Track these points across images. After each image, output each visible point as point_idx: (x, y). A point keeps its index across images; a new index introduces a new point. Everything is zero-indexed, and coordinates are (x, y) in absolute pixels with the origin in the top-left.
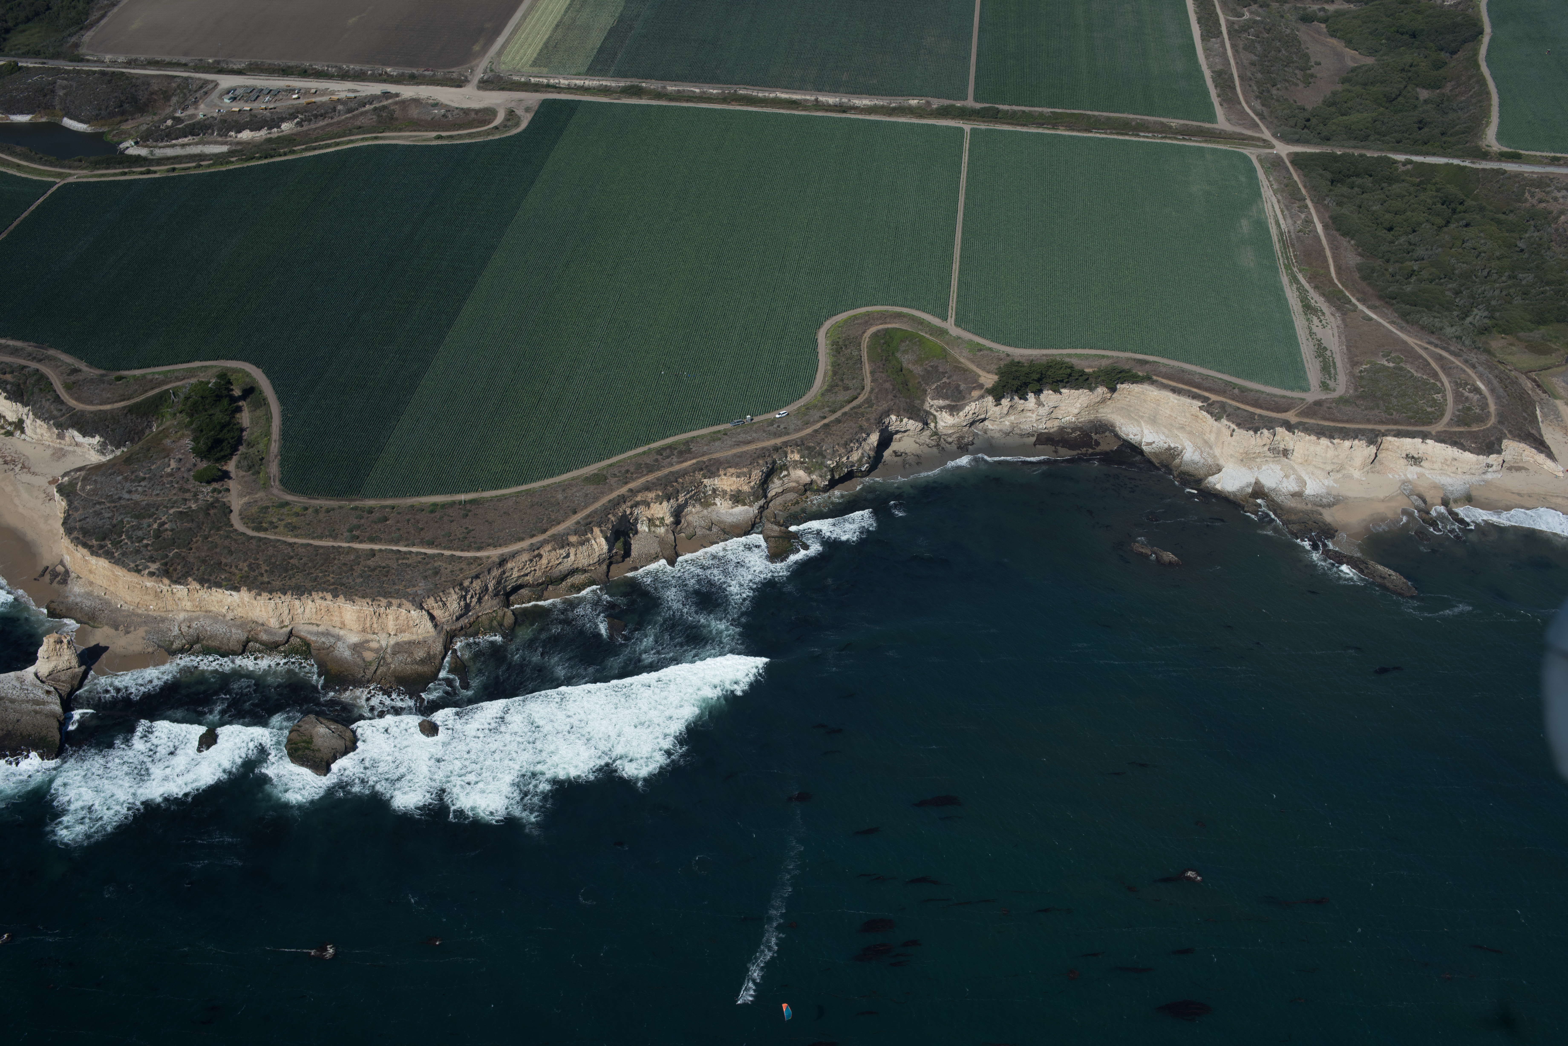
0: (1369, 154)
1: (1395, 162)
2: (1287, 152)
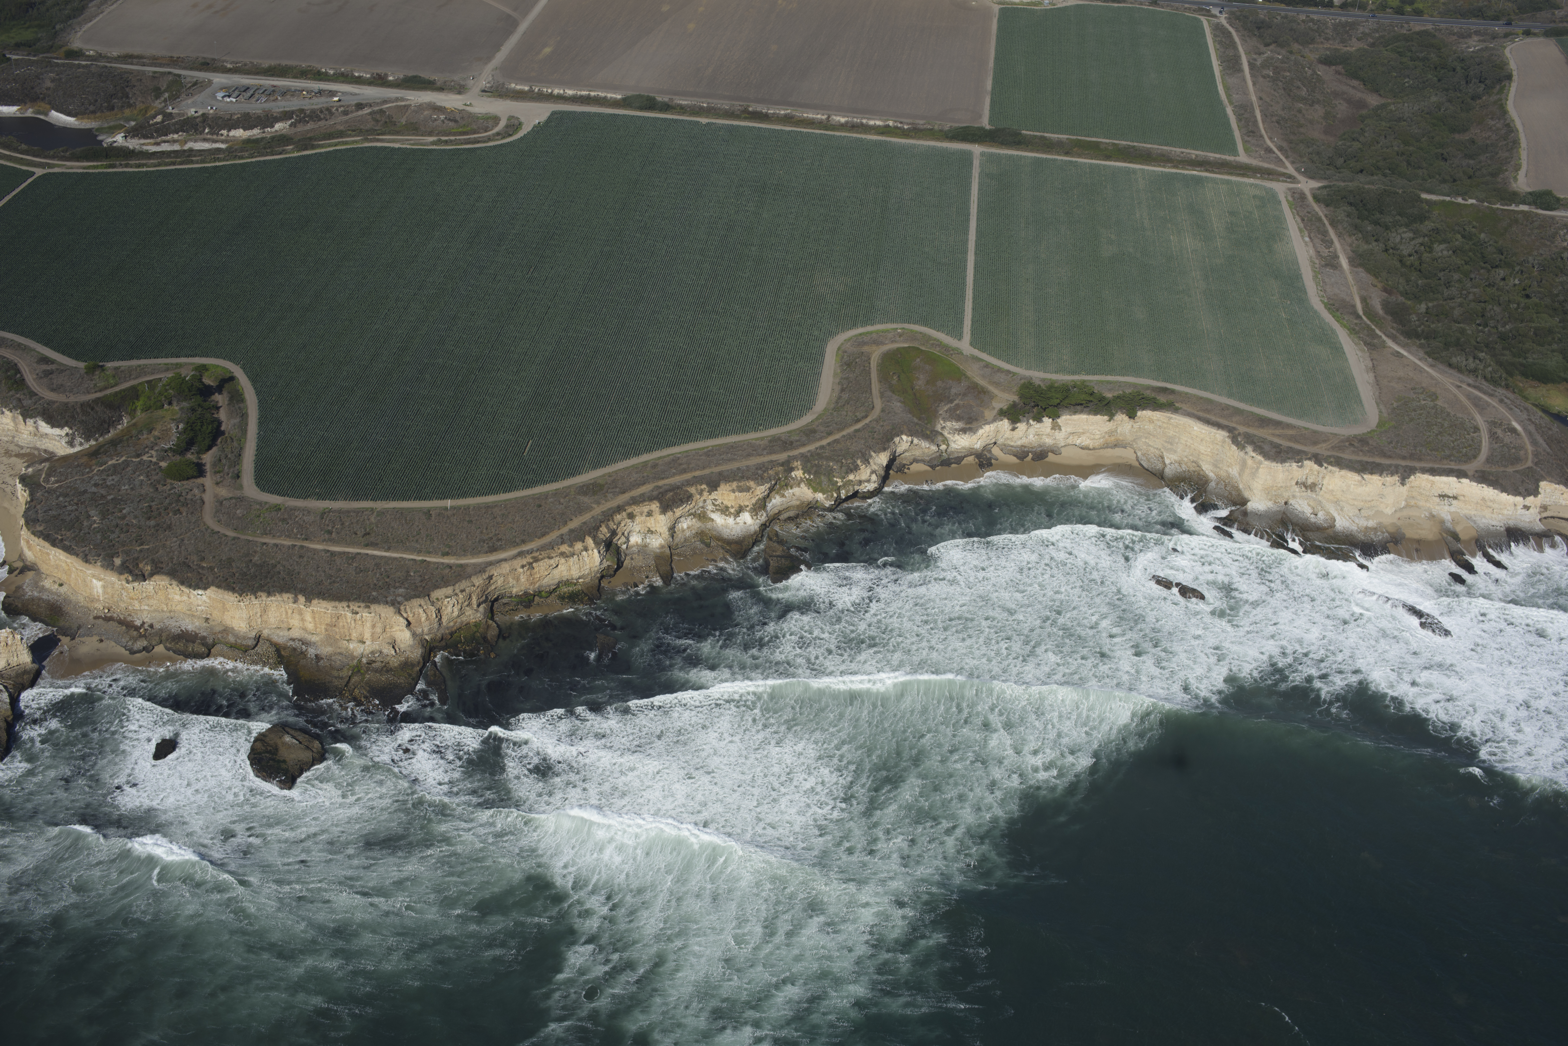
1: (1429, 202)
2: (1310, 187)
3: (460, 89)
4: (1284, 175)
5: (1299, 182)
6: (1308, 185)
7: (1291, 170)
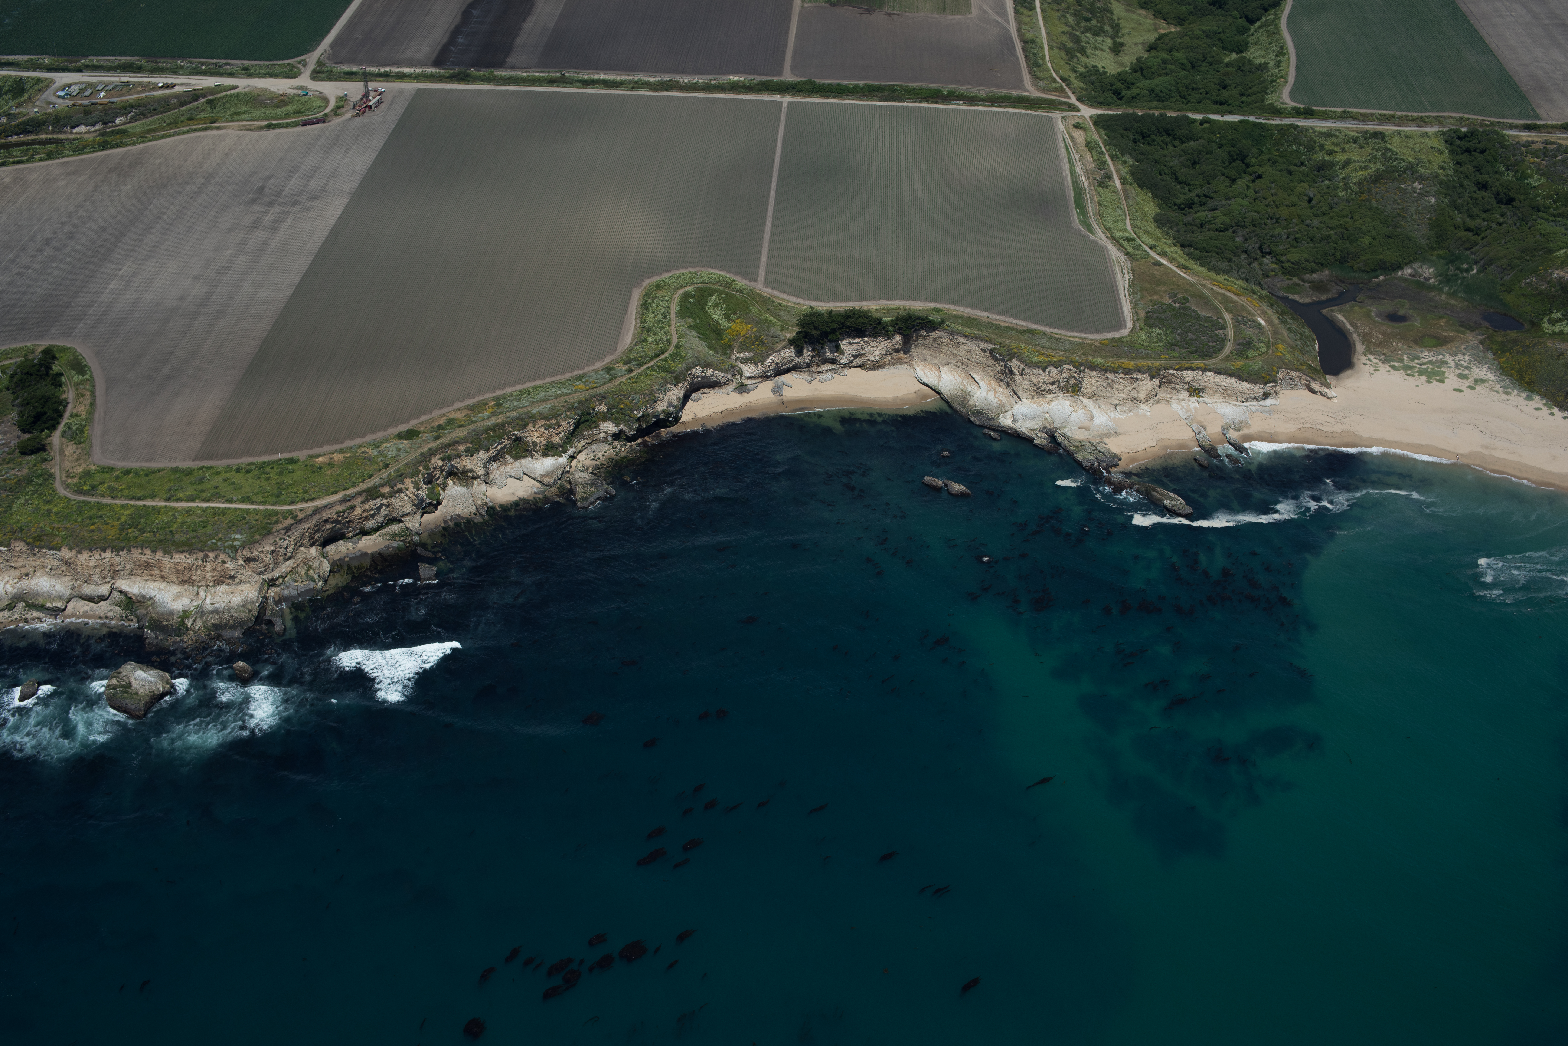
0: (1169, 114)
1: (1195, 121)
2: (1089, 114)
3: (291, 74)
4: (1065, 103)
5: (1079, 110)
6: (1087, 112)
7: (1073, 100)
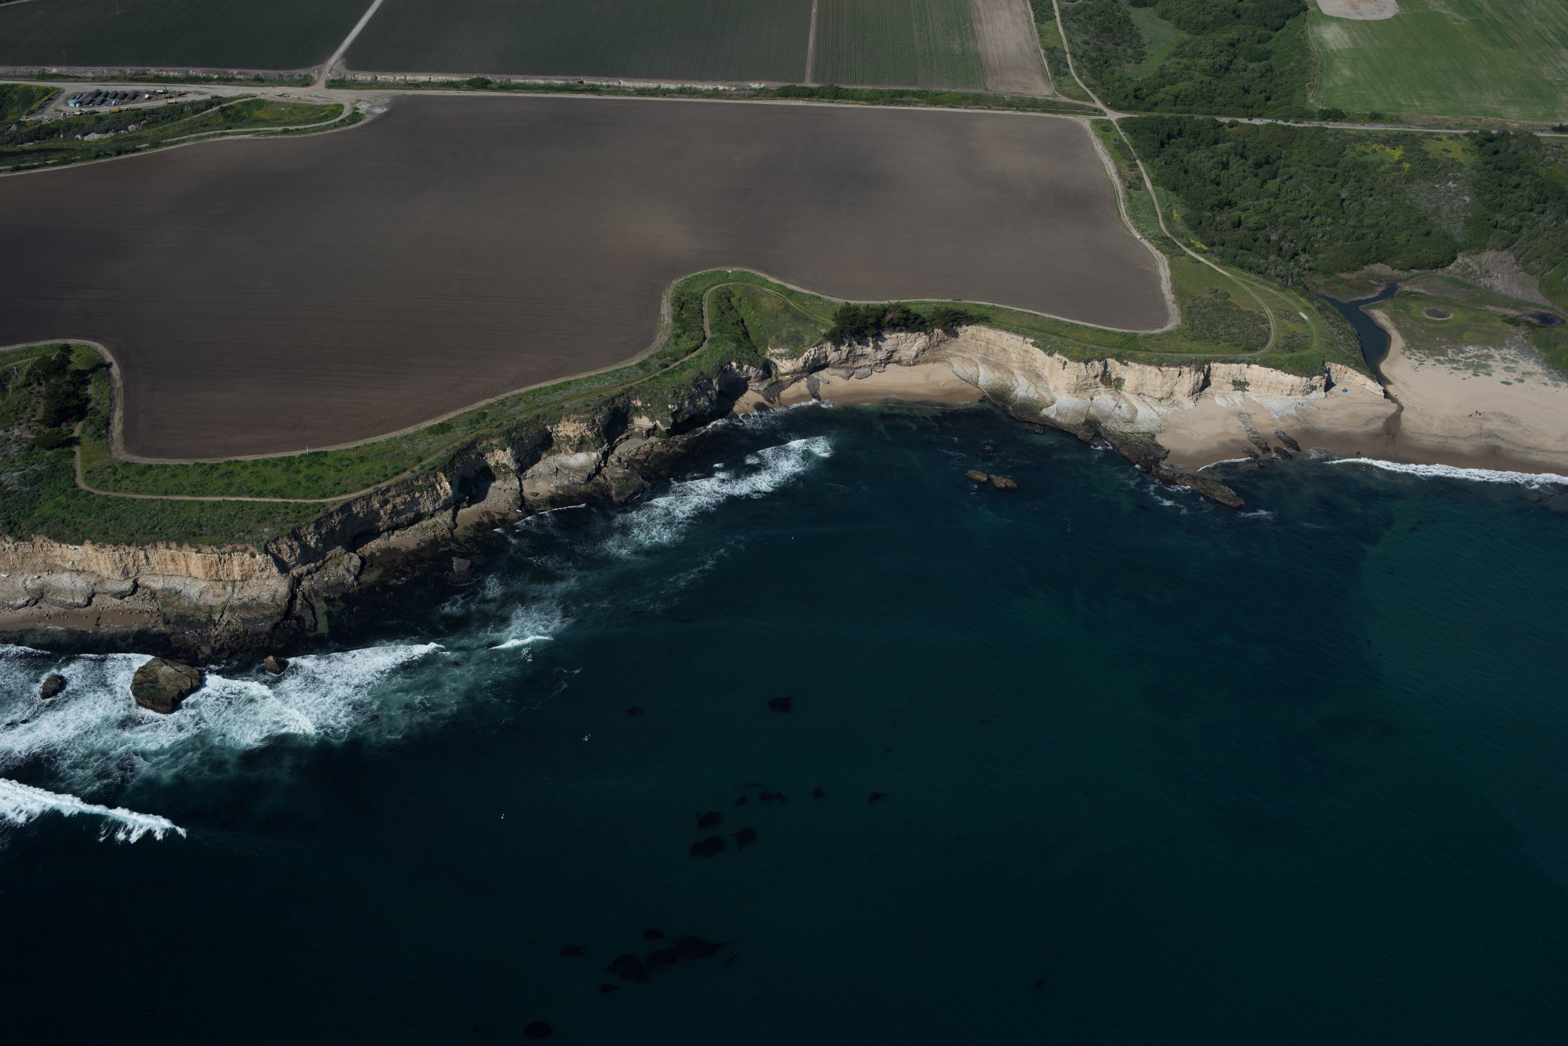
0: (1197, 117)
1: (1223, 124)
2: (1116, 118)
3: (307, 82)
5: (1106, 115)
6: (1113, 116)
7: (1099, 105)
